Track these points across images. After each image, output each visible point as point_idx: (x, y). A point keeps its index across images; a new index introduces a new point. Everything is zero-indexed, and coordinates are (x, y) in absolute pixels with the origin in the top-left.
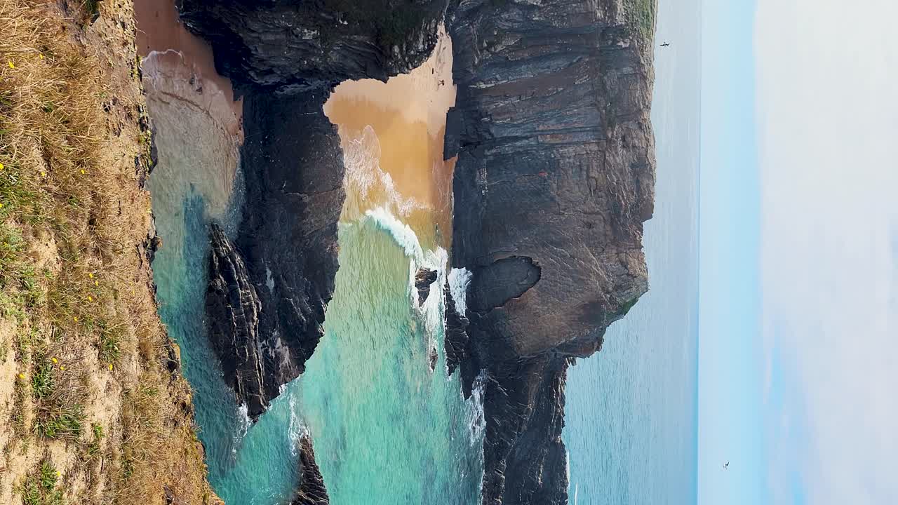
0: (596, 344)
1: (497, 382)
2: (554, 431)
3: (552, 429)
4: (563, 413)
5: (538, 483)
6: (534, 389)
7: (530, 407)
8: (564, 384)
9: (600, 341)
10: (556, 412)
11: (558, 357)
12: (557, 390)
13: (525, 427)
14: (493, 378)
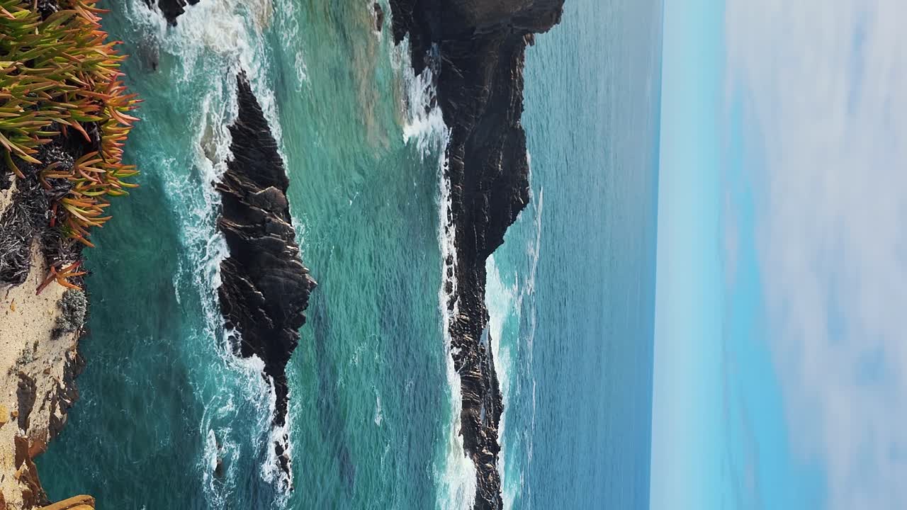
0: (555, 15)
1: (451, 62)
2: (512, 115)
3: (510, 114)
4: (522, 97)
5: (498, 170)
6: (490, 69)
7: (487, 88)
8: (522, 66)
9: (559, 12)
10: (515, 95)
11: (515, 33)
12: (515, 71)
13: (482, 111)
14: (447, 58)
